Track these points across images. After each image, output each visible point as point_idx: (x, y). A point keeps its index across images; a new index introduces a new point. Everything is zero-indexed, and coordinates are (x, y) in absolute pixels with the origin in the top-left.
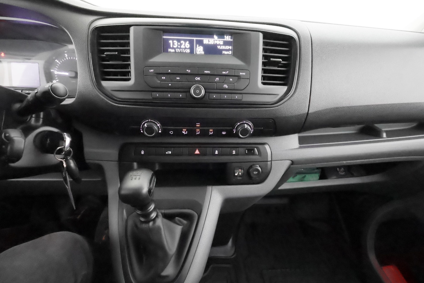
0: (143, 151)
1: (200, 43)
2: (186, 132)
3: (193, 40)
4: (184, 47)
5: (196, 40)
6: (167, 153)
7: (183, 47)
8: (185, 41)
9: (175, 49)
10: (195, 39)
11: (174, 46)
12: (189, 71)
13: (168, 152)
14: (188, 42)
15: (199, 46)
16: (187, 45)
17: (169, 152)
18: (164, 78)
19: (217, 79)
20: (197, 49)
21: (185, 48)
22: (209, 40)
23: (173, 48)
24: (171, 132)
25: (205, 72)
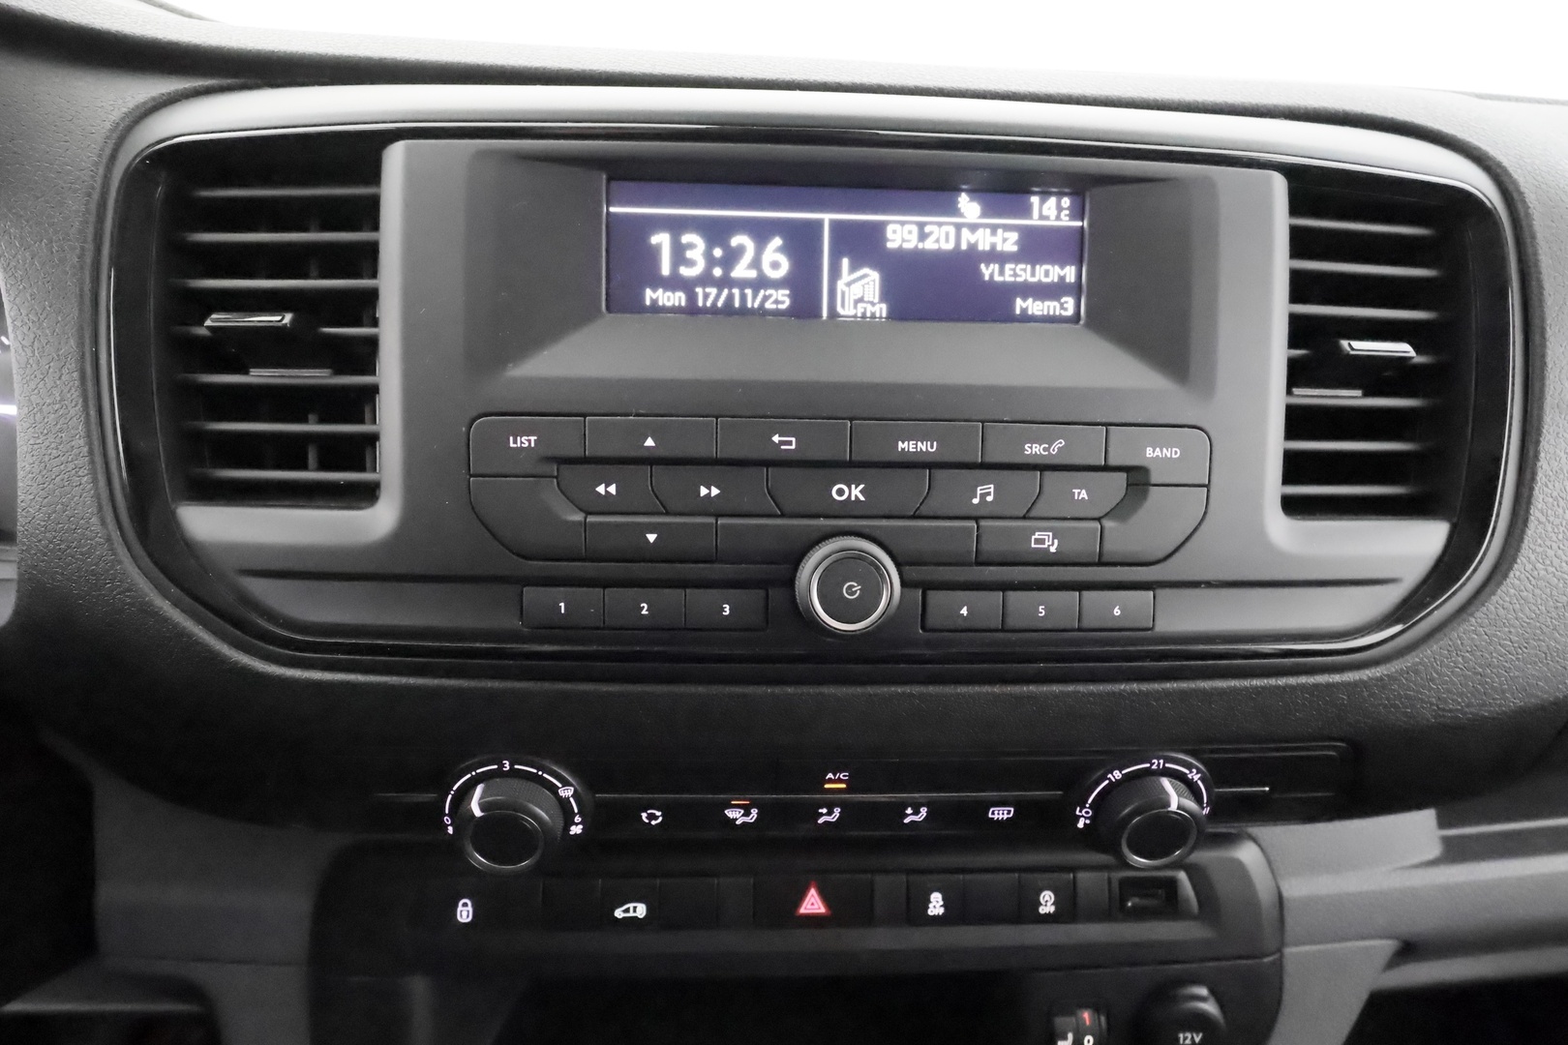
0: (465, 905)
1: (862, 245)
2: (747, 814)
3: (819, 223)
4: (753, 274)
5: (834, 224)
6: (619, 913)
7: (742, 271)
8: (761, 232)
9: (687, 286)
10: (827, 217)
11: (685, 272)
12: (786, 442)
13: (627, 911)
14: (777, 242)
15: (853, 268)
16: (776, 260)
17: (631, 905)
18: (612, 489)
19: (986, 492)
20: (841, 285)
21: (761, 283)
22: (921, 226)
23: (675, 283)
24: (652, 817)
25: (901, 445)
